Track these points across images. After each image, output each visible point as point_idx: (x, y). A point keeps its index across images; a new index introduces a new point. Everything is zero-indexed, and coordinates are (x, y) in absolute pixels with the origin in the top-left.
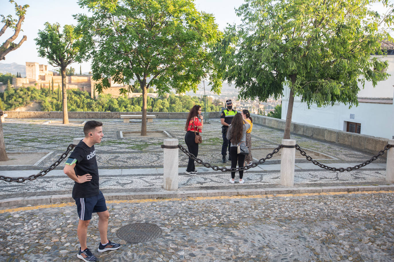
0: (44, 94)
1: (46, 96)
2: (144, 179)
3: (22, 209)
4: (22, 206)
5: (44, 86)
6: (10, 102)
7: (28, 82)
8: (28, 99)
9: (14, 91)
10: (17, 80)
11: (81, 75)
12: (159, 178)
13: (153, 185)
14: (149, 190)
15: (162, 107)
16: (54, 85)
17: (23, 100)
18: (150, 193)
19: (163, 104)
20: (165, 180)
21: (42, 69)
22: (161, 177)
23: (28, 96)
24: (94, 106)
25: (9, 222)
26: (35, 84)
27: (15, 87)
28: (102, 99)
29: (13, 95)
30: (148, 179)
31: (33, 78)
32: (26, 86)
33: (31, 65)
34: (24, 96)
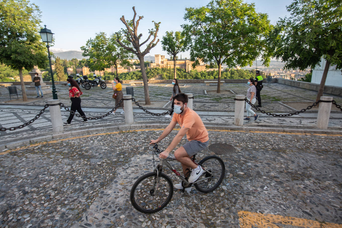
1: (164, 72)
2: (222, 118)
3: (160, 129)
4: (159, 128)
5: (163, 67)
7: (156, 65)
8: (156, 74)
9: (150, 70)
10: (151, 64)
11: (181, 60)
12: (231, 118)
13: (228, 122)
14: (225, 125)
15: (226, 76)
16: (168, 66)
17: (153, 75)
18: (226, 127)
19: (227, 75)
20: (235, 120)
21: (162, 58)
22: (232, 117)
24: (187, 76)
25: (155, 136)
26: (159, 66)
27: (150, 68)
28: (192, 73)
29: (149, 72)
30: (224, 118)
31: (158, 63)
32: (155, 67)
33: (157, 56)
34: (154, 72)
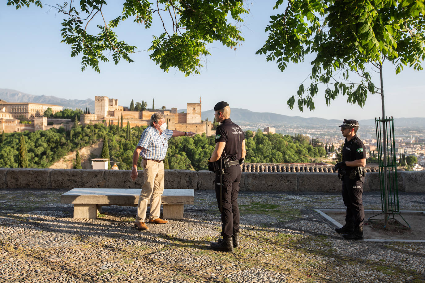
0: (112, 132)
1: (114, 134)
5: (112, 123)
6: (76, 141)
7: (96, 118)
8: (95, 138)
9: (81, 129)
10: (84, 116)
11: (153, 110)
16: (124, 121)
17: (89, 139)
21: (111, 104)
23: (95, 134)
26: (104, 121)
27: (82, 124)
29: (79, 133)
31: (102, 114)
32: (93, 123)
33: (100, 99)
34: (90, 134)
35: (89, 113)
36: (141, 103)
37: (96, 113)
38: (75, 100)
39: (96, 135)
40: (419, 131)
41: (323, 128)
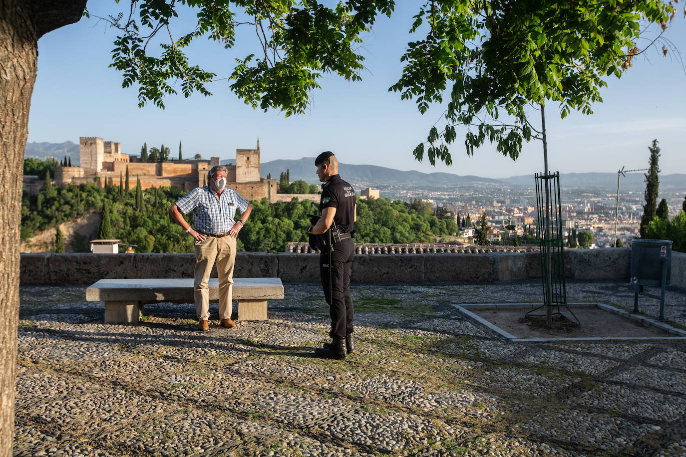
0: (111, 197)
1: (114, 200)
5: (111, 182)
6: (48, 212)
7: (82, 174)
8: (81, 207)
9: (56, 192)
10: (62, 171)
11: (180, 161)
16: (130, 179)
17: (71, 209)
21: (108, 150)
23: (81, 200)
26: (96, 179)
27: (58, 184)
29: (54, 199)
31: (92, 167)
32: (78, 183)
33: (89, 142)
34: (73, 201)
35: (70, 165)
36: (160, 148)
37: (83, 165)
38: (44, 144)
39: (83, 202)
40: (597, 194)
41: (453, 190)
